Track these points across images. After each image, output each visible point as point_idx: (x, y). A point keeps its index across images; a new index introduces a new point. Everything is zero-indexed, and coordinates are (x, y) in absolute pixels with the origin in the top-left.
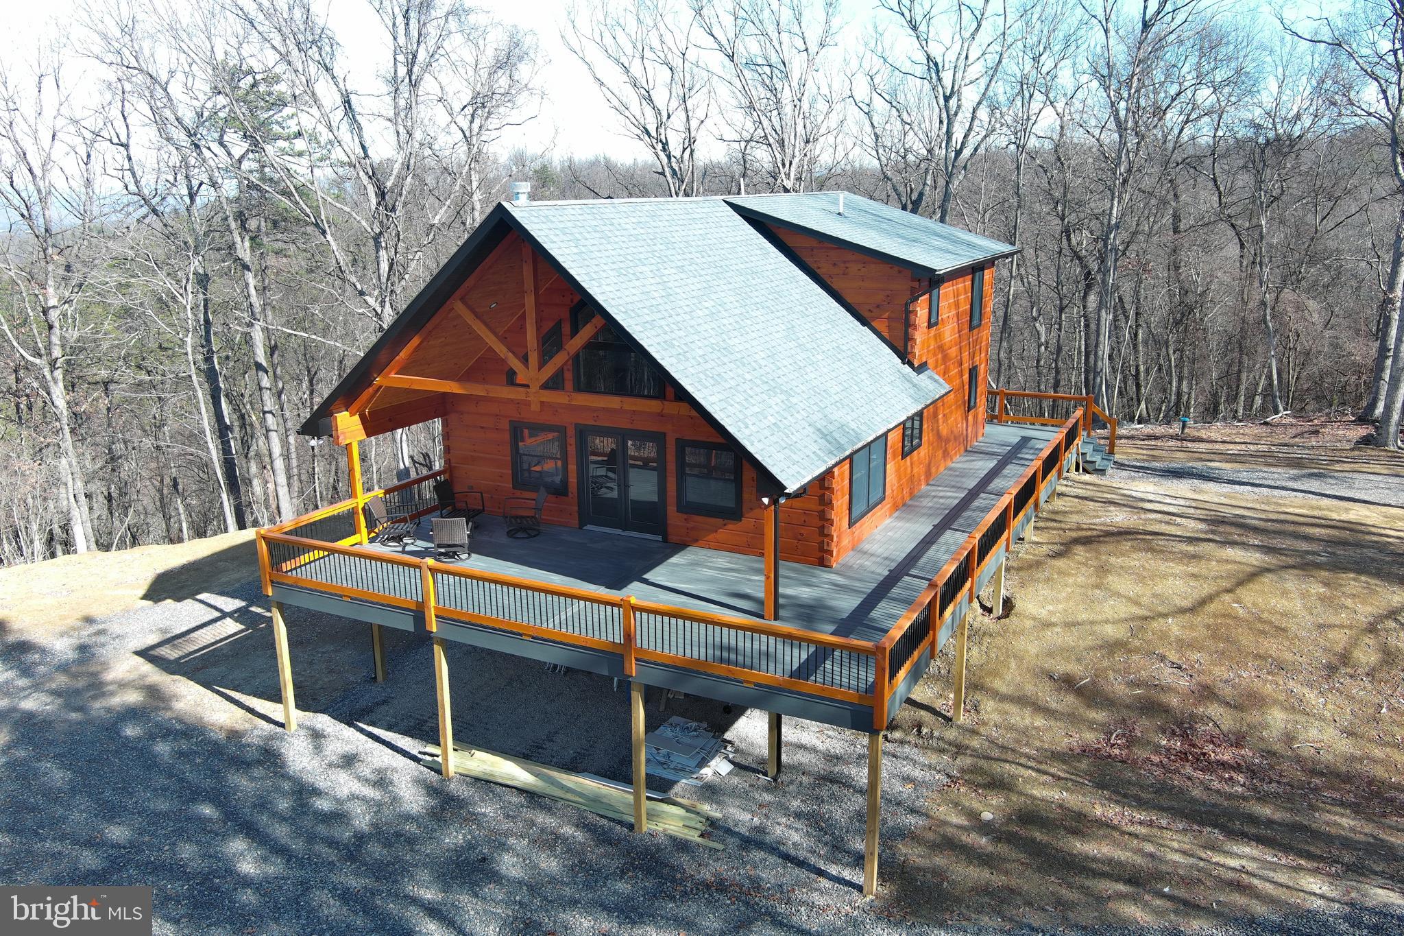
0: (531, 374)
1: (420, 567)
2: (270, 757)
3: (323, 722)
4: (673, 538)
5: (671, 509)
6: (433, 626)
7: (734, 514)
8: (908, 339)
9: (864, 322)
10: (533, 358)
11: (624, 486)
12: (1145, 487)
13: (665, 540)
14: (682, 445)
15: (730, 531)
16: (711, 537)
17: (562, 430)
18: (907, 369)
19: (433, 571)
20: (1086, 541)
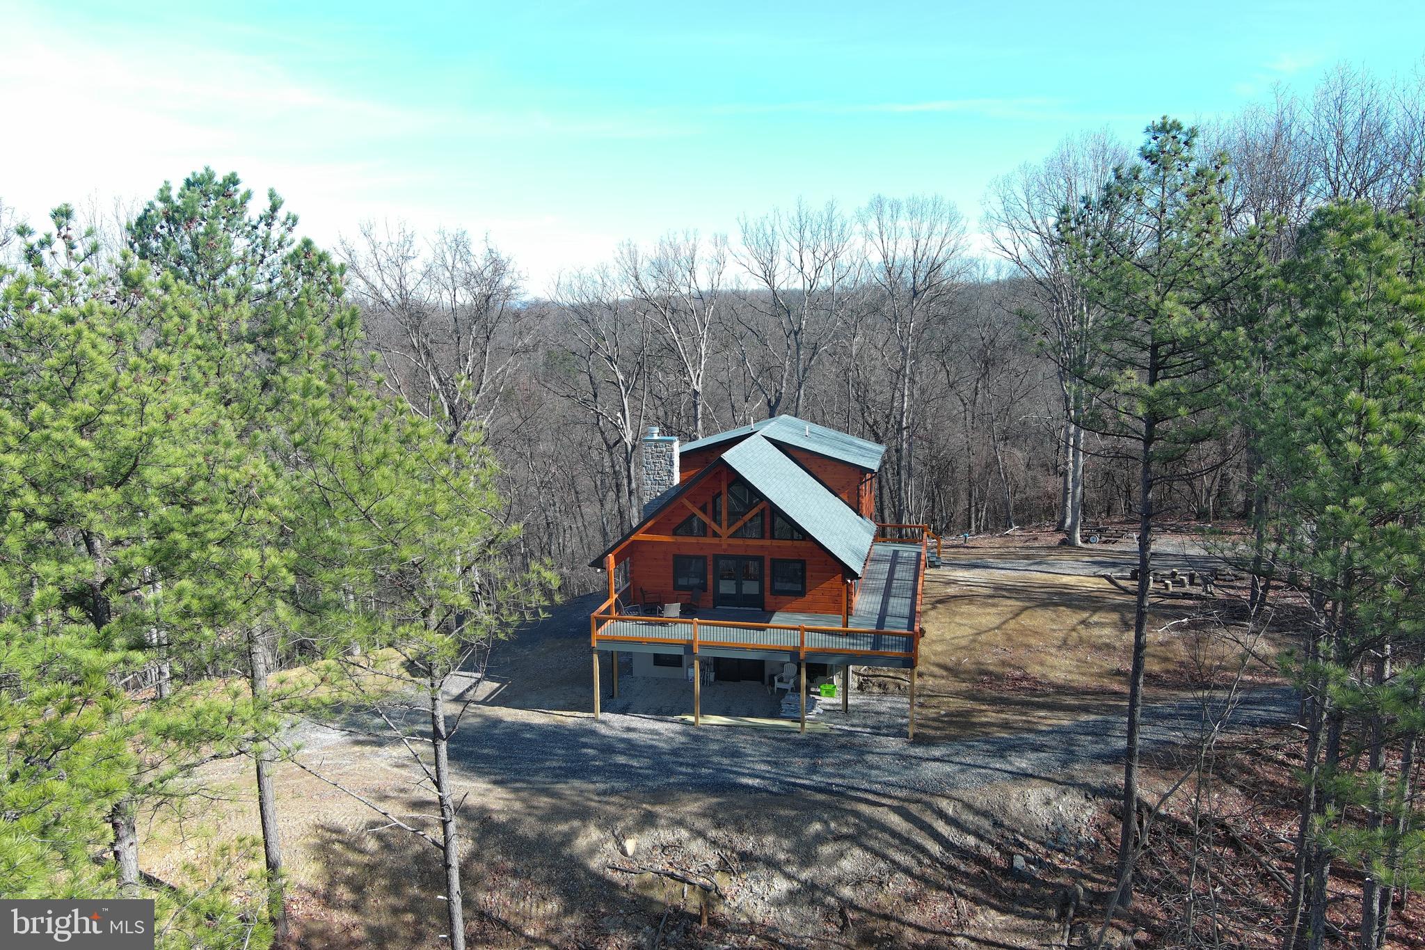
0: (724, 531)
1: (691, 623)
2: (593, 733)
3: (607, 716)
4: (767, 609)
5: (767, 594)
6: (697, 650)
7: (802, 593)
8: (859, 503)
9: (836, 495)
10: (725, 524)
11: (739, 586)
12: (960, 574)
13: (763, 610)
14: (774, 562)
15: (799, 602)
16: (789, 606)
17: (704, 558)
18: (860, 518)
19: (699, 624)
20: (940, 602)
